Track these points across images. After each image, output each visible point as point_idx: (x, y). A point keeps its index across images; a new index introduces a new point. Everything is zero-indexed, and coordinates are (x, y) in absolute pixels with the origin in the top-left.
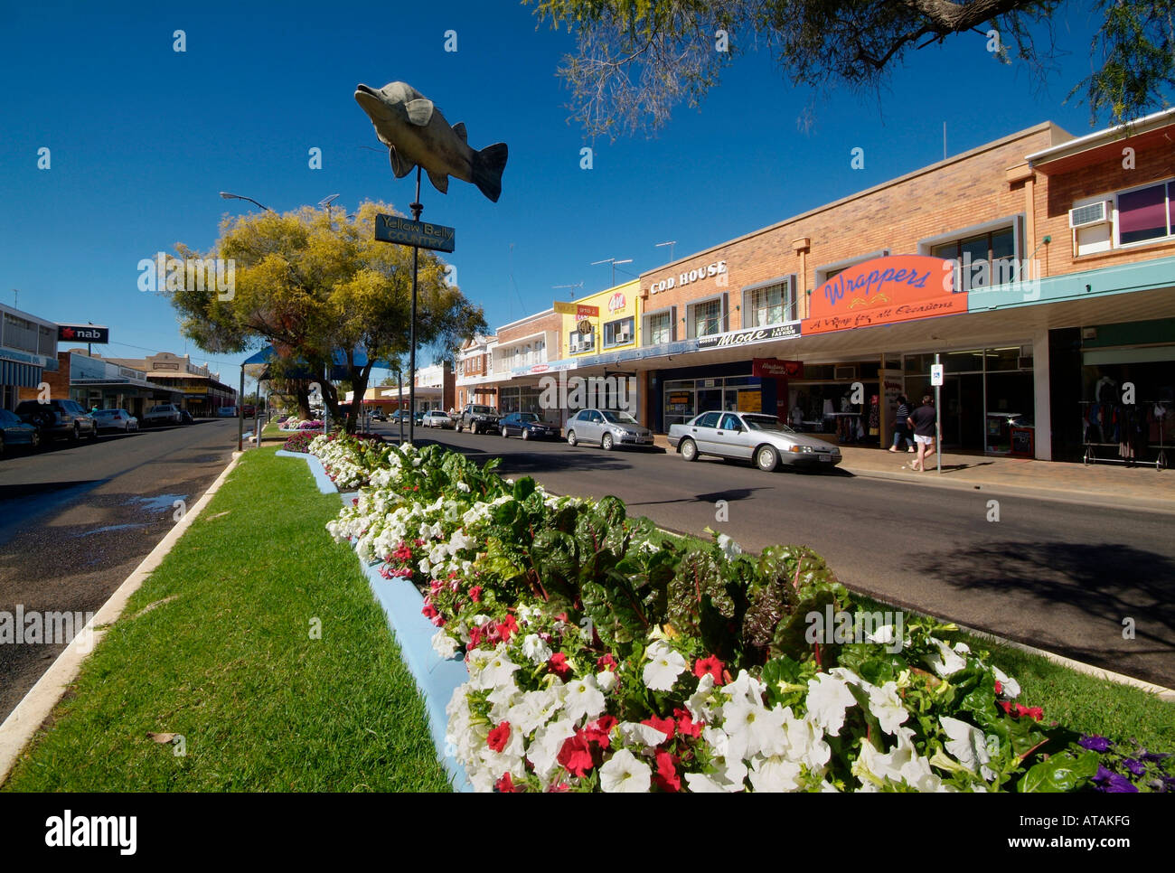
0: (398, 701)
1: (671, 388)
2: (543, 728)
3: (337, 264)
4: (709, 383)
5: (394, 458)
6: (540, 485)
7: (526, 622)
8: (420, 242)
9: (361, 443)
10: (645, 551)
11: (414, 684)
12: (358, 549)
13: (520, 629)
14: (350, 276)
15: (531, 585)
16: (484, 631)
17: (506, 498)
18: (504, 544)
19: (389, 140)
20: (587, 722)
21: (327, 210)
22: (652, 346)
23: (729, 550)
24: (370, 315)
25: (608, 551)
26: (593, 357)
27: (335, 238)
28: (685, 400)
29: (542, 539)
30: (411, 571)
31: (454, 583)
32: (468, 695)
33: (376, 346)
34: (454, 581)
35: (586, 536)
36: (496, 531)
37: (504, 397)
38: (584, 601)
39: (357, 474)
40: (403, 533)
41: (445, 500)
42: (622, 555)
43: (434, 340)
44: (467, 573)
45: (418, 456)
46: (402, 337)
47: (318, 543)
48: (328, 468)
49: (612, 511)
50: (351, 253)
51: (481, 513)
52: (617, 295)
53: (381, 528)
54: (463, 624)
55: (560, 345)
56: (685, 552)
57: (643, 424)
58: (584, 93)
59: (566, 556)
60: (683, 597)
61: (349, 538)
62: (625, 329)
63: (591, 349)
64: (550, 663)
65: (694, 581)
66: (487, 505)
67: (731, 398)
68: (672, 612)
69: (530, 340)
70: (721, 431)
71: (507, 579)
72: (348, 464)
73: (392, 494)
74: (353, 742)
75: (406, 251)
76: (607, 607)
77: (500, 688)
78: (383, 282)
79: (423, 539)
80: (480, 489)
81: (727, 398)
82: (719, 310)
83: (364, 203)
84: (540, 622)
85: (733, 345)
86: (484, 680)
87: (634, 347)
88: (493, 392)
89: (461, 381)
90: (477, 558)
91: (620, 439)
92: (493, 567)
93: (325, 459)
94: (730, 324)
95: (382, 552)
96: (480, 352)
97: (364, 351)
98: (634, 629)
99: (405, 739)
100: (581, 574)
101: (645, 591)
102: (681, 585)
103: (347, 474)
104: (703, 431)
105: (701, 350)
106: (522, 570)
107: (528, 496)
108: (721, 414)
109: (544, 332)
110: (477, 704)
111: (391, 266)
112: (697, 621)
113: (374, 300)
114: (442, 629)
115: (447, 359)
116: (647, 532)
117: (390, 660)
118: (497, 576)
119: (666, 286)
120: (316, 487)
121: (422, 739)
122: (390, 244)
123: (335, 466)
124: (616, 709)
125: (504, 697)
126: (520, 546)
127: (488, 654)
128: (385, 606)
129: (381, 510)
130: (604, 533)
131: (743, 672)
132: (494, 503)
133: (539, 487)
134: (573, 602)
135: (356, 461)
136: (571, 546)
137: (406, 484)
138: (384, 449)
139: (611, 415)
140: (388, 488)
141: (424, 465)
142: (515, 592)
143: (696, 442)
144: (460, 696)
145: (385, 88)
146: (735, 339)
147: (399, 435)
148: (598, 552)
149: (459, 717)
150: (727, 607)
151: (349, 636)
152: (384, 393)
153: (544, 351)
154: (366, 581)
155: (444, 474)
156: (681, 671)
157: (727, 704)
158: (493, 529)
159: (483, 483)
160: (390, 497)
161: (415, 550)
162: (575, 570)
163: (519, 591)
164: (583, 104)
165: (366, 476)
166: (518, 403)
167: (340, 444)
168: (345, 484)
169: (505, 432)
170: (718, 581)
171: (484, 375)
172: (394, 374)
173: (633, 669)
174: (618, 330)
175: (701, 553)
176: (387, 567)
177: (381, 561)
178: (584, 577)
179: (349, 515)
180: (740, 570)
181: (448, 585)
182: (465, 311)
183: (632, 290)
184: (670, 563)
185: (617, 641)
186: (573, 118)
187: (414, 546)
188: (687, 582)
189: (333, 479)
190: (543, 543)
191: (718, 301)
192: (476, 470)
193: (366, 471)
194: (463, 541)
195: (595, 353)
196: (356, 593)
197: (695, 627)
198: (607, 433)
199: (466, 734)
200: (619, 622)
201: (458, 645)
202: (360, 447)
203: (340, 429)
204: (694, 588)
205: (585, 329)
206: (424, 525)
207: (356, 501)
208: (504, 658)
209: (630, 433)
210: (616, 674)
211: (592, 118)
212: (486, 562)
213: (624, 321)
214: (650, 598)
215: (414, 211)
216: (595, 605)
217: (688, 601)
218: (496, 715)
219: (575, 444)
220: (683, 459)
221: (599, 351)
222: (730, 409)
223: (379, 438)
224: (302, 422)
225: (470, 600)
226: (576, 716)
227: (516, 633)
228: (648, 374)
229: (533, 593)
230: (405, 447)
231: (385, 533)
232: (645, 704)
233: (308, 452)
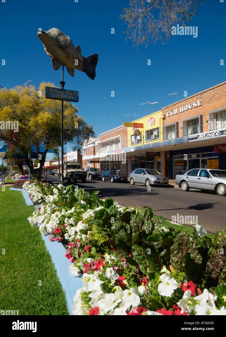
0: (54, 294)
1: (176, 159)
2: (113, 310)
3: (32, 110)
4: (194, 156)
5: (55, 191)
6: (116, 202)
7: (108, 262)
8: (64, 98)
9: (43, 184)
10: (161, 231)
11: (61, 287)
12: (40, 229)
13: (105, 265)
14: (37, 114)
15: (111, 245)
16: (90, 265)
17: (101, 208)
18: (99, 228)
19: (51, 54)
20: (132, 309)
21: (27, 87)
22: (168, 140)
23: (201, 232)
24: (46, 130)
25: (144, 232)
26: (141, 146)
27: (30, 98)
28: (183, 164)
29: (115, 225)
30: (61, 239)
31: (79, 244)
32: (81, 293)
33: (48, 144)
34: (78, 243)
35: (135, 224)
36: (95, 221)
37: (102, 164)
38: (133, 253)
39: (41, 197)
40: (58, 222)
41: (75, 208)
42: (151, 233)
43: (72, 140)
44: (84, 240)
45: (65, 190)
46: (59, 139)
47: (25, 226)
48: (30, 195)
49: (147, 213)
50: (37, 104)
51: (90, 214)
52: (151, 118)
53: (49, 220)
54: (82, 262)
55: (127, 141)
56: (179, 232)
57: (164, 175)
58: (133, 25)
59: (126, 233)
60: (178, 253)
61: (37, 224)
62: (155, 133)
63: (140, 142)
64: (117, 281)
65: (183, 246)
66: (92, 211)
67: (204, 162)
68: (172, 260)
69: (113, 139)
70: (200, 177)
71: (101, 243)
72: (38, 193)
73: (54, 205)
74: (35, 311)
75: (59, 102)
76: (143, 256)
77: (95, 291)
78: (50, 116)
79: (66, 225)
80: (90, 204)
81: (202, 163)
82: (198, 123)
83: (42, 83)
84: (114, 262)
85: (205, 139)
86: (88, 288)
87: (159, 141)
88: (98, 162)
89: (85, 158)
90: (88, 233)
91: (153, 182)
92: (95, 237)
93: (29, 191)
94: (204, 129)
95: (50, 230)
96: (92, 145)
97: (44, 146)
98: (156, 267)
99: (57, 311)
100: (132, 241)
101: (161, 250)
102: (176, 248)
103: (37, 197)
104: (191, 178)
105: (190, 141)
106: (107, 239)
107: (110, 207)
108: (199, 170)
109: (120, 136)
110: (85, 298)
111: (54, 109)
112: (184, 265)
113: (47, 124)
114: (73, 264)
115: (78, 148)
116: (162, 223)
117: (52, 276)
118: (96, 241)
119: (174, 113)
120: (25, 203)
121: (64, 311)
122: (53, 100)
123: (32, 194)
124: (146, 304)
125: (96, 295)
126: (106, 229)
127: (91, 276)
128: (51, 253)
129: (49, 212)
130: (143, 223)
131: (206, 290)
132: (96, 209)
133: (116, 203)
134: (129, 254)
135: (41, 192)
136: (128, 229)
137: (60, 201)
138: (52, 187)
139: (150, 171)
140: (52, 203)
141: (68, 193)
142: (104, 248)
143: (188, 183)
144: (78, 293)
145: (50, 31)
146: (206, 136)
147: (59, 181)
148: (140, 231)
149: (77, 303)
150: (198, 259)
151: (36, 265)
152: (53, 164)
153: (120, 144)
154: (43, 242)
155: (75, 197)
156: (176, 288)
157: (197, 305)
158: (94, 221)
159: (91, 201)
160: (53, 207)
161: (63, 229)
162: (130, 240)
163: (106, 248)
164: (132, 31)
165: (45, 198)
166: (109, 166)
167: (35, 185)
168: (37, 201)
169: (103, 179)
170: (194, 246)
171: (94, 155)
172: (56, 155)
173: (154, 285)
174: (152, 134)
175: (186, 233)
176: (52, 236)
177: (50, 234)
178: (134, 243)
179: (37, 214)
180: (205, 242)
181: (76, 245)
182: (85, 127)
183: (158, 116)
184: (172, 237)
185: (148, 272)
186: (128, 38)
187: (62, 228)
188: (179, 247)
189: (32, 199)
190: (116, 227)
191: (198, 119)
192: (89, 195)
193: (45, 196)
194: (82, 226)
195: (142, 144)
196: (39, 247)
197: (183, 267)
198: (148, 179)
199: (81, 311)
200: (149, 263)
201: (79, 271)
202: (42, 186)
203: (35, 178)
204: (182, 249)
205: (137, 133)
206: (66, 219)
207: (40, 209)
208: (97, 278)
209: (158, 179)
210: (146, 288)
211: (137, 36)
212: (92, 235)
213: (155, 129)
214: (163, 253)
215: (61, 85)
216: (138, 255)
217: (180, 255)
218: (93, 303)
219: (134, 184)
220: (182, 190)
221: (144, 143)
222: (204, 168)
223: (50, 182)
224: (20, 176)
225: (85, 251)
226: (127, 306)
227: (103, 267)
228: (166, 152)
229: (112, 249)
230: (60, 186)
231: (50, 222)
232: (160, 302)
233: (22, 188)
